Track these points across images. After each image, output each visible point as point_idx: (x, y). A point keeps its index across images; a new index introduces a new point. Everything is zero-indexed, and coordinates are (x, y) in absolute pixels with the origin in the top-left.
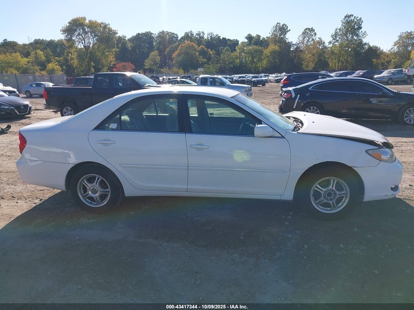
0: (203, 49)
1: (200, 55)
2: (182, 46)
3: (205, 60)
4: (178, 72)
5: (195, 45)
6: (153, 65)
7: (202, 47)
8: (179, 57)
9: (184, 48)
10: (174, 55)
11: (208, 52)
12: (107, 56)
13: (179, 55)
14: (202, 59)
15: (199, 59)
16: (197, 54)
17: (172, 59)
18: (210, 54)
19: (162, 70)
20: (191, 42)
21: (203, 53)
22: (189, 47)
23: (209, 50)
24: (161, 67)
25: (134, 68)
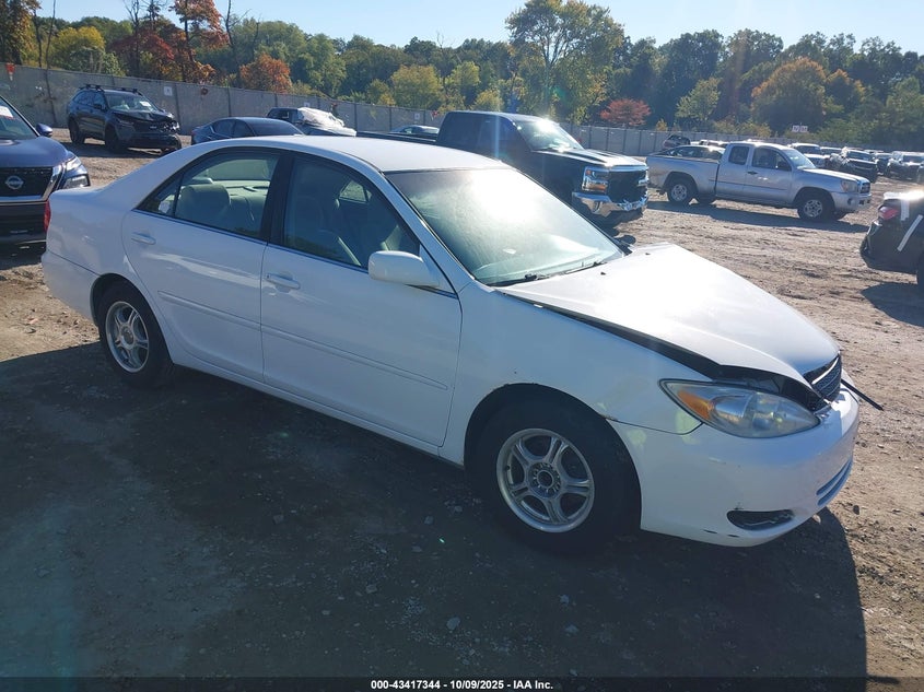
0: (841, 79)
1: (828, 93)
2: (784, 70)
3: (840, 107)
4: (755, 131)
5: (820, 68)
6: (697, 111)
7: (840, 75)
8: (769, 97)
9: (788, 76)
10: (757, 91)
11: (851, 88)
12: (589, 82)
13: (770, 91)
14: (830, 105)
15: (824, 105)
16: (822, 90)
17: (747, 100)
18: (857, 94)
19: (716, 124)
20: (813, 59)
21: (838, 90)
22: (803, 73)
23: (858, 83)
24: (717, 116)
25: (648, 114)
